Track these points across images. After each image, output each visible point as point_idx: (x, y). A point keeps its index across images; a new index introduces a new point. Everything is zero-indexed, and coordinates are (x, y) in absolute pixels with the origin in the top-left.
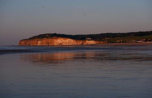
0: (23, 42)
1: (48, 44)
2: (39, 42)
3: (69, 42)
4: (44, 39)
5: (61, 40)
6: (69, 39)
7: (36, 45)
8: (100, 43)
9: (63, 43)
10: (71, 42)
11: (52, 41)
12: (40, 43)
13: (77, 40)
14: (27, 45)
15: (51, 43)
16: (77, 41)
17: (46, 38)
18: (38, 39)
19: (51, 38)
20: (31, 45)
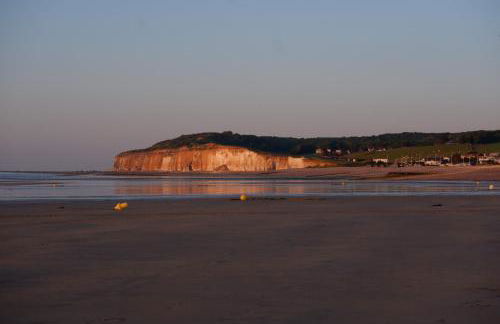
0: (123, 160)
1: (190, 168)
2: (167, 160)
3: (246, 161)
4: (181, 149)
5: (227, 156)
7: (156, 169)
9: (230, 163)
11: (201, 156)
12: (170, 165)
13: (270, 155)
14: (132, 170)
15: (197, 166)
16: (267, 158)
17: (185, 148)
18: (164, 151)
19: (199, 147)
20: (143, 168)
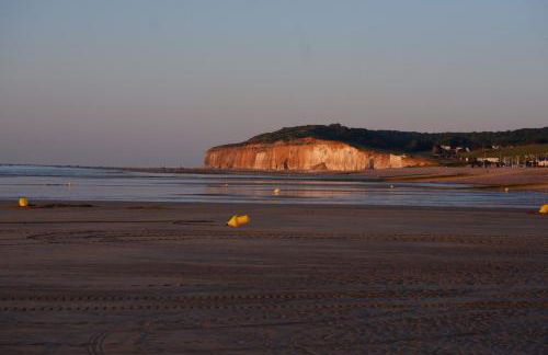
0: (214, 156)
1: (286, 167)
2: (261, 157)
3: (346, 158)
5: (325, 152)
6: (348, 149)
7: (249, 167)
8: (418, 166)
9: (329, 161)
10: (352, 161)
11: (297, 152)
12: (263, 162)
14: (223, 167)
15: (293, 163)
16: (370, 155)
18: (258, 146)
19: (296, 141)
20: (235, 166)
